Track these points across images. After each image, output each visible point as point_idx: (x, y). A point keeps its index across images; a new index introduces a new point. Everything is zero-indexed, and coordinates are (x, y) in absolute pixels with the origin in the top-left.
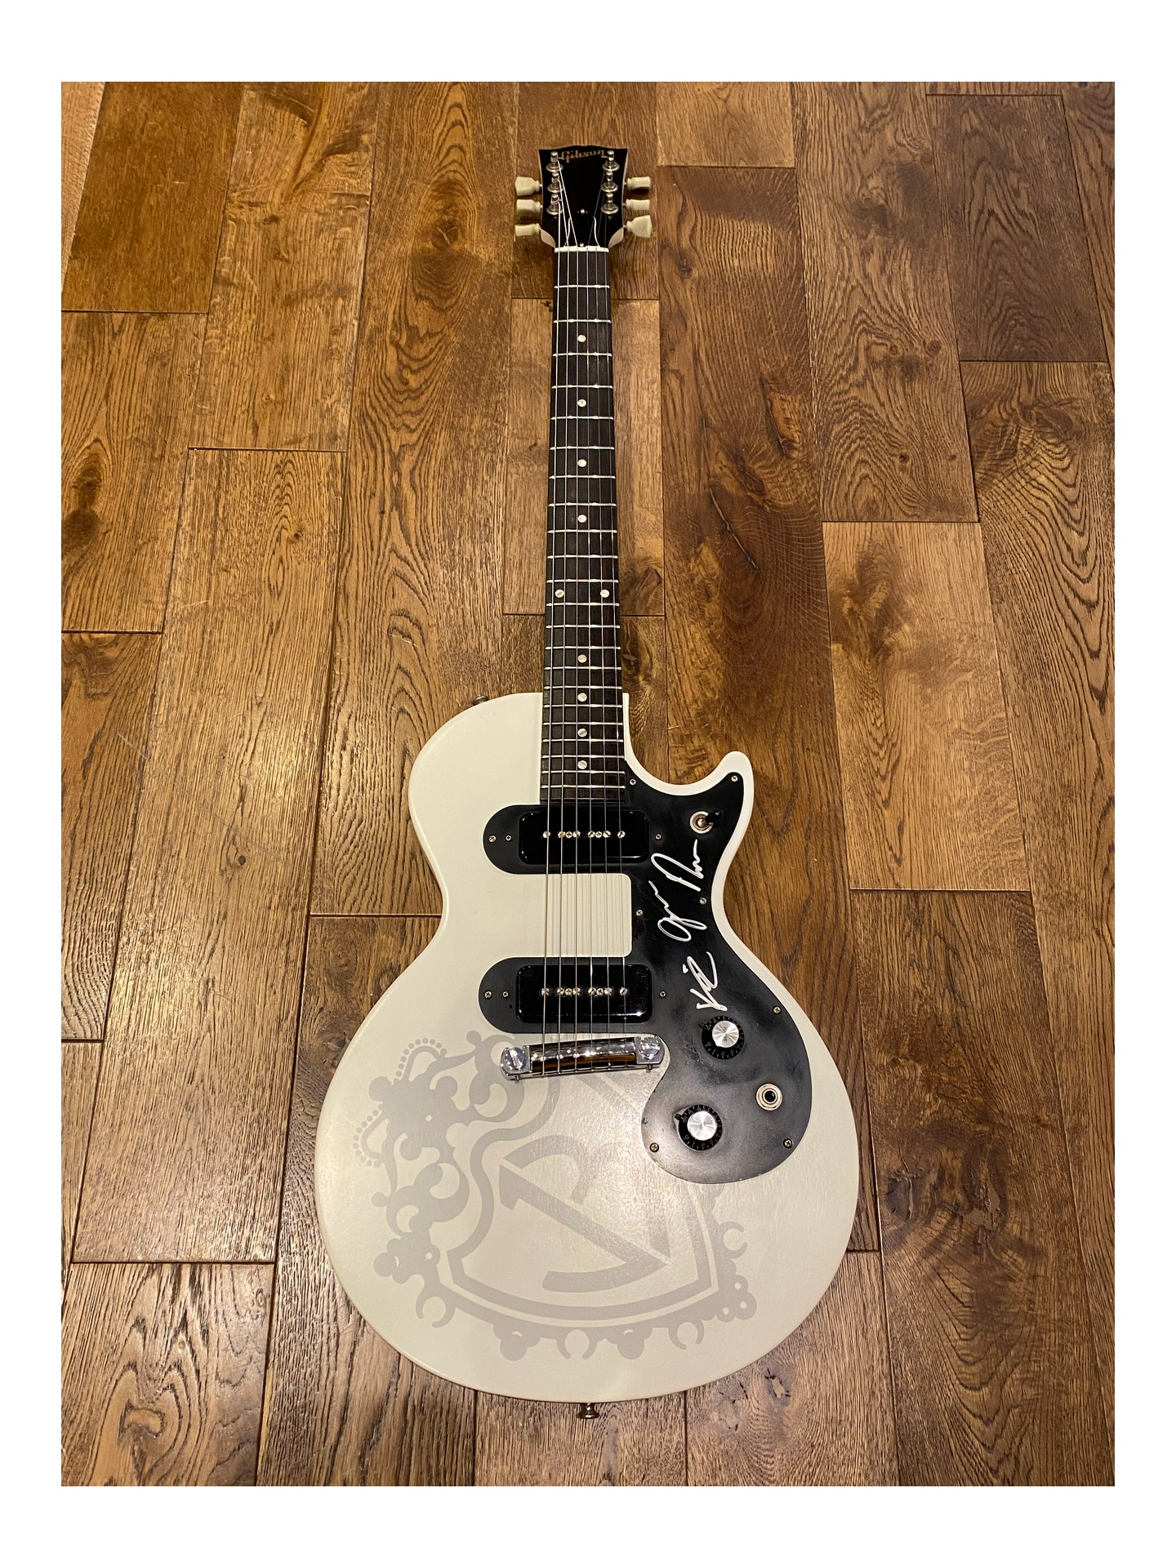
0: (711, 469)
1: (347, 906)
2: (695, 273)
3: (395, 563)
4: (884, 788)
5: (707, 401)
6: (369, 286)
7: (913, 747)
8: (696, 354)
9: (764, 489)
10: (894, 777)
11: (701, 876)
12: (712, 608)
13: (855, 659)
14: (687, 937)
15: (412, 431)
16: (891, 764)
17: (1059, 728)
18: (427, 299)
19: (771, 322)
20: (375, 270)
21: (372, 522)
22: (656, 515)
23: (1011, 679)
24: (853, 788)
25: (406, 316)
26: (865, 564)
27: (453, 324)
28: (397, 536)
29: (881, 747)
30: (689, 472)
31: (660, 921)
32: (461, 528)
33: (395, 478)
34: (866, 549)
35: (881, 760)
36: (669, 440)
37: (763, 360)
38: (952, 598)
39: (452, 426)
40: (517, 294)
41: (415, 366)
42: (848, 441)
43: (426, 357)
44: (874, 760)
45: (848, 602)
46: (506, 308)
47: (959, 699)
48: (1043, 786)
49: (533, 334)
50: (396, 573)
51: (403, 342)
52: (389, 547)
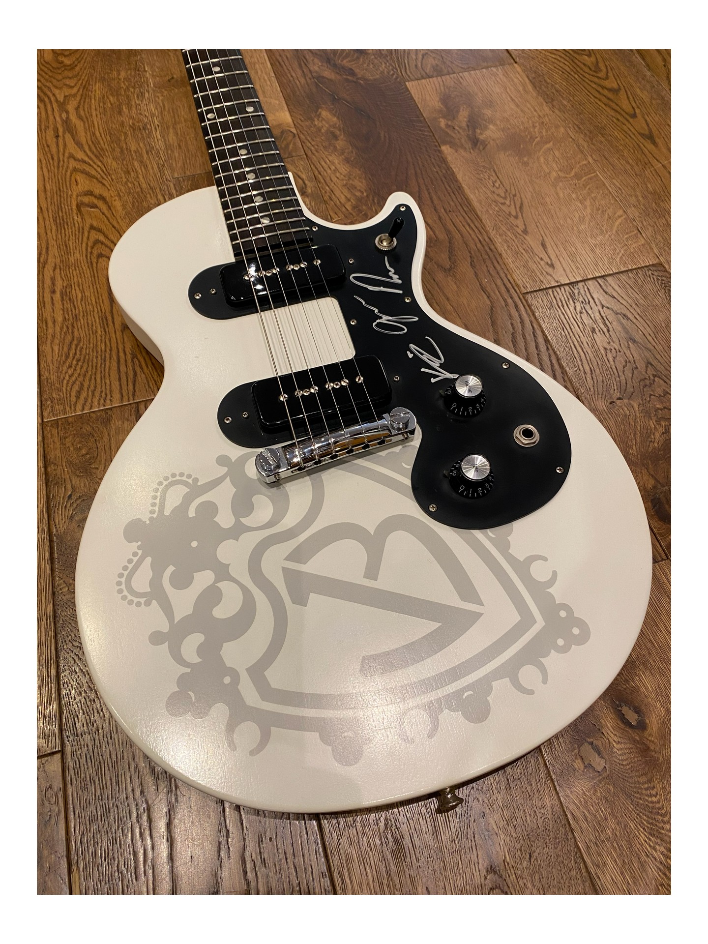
0: (311, 69)
1: (79, 407)
3: (73, 164)
4: (519, 222)
7: (530, 194)
9: (355, 73)
10: (524, 215)
11: (400, 282)
12: (340, 143)
13: (462, 151)
14: (404, 330)
15: (72, 87)
16: (518, 207)
17: (630, 161)
21: (49, 143)
22: (279, 100)
23: (581, 141)
24: (496, 227)
26: (445, 99)
28: (72, 147)
29: (505, 198)
30: (296, 73)
31: (374, 324)
32: (125, 134)
33: (64, 116)
34: (443, 90)
35: (509, 206)
38: (517, 106)
39: (103, 80)
44: (504, 208)
45: (443, 121)
47: (549, 159)
48: (636, 197)
50: (75, 170)
52: (67, 155)
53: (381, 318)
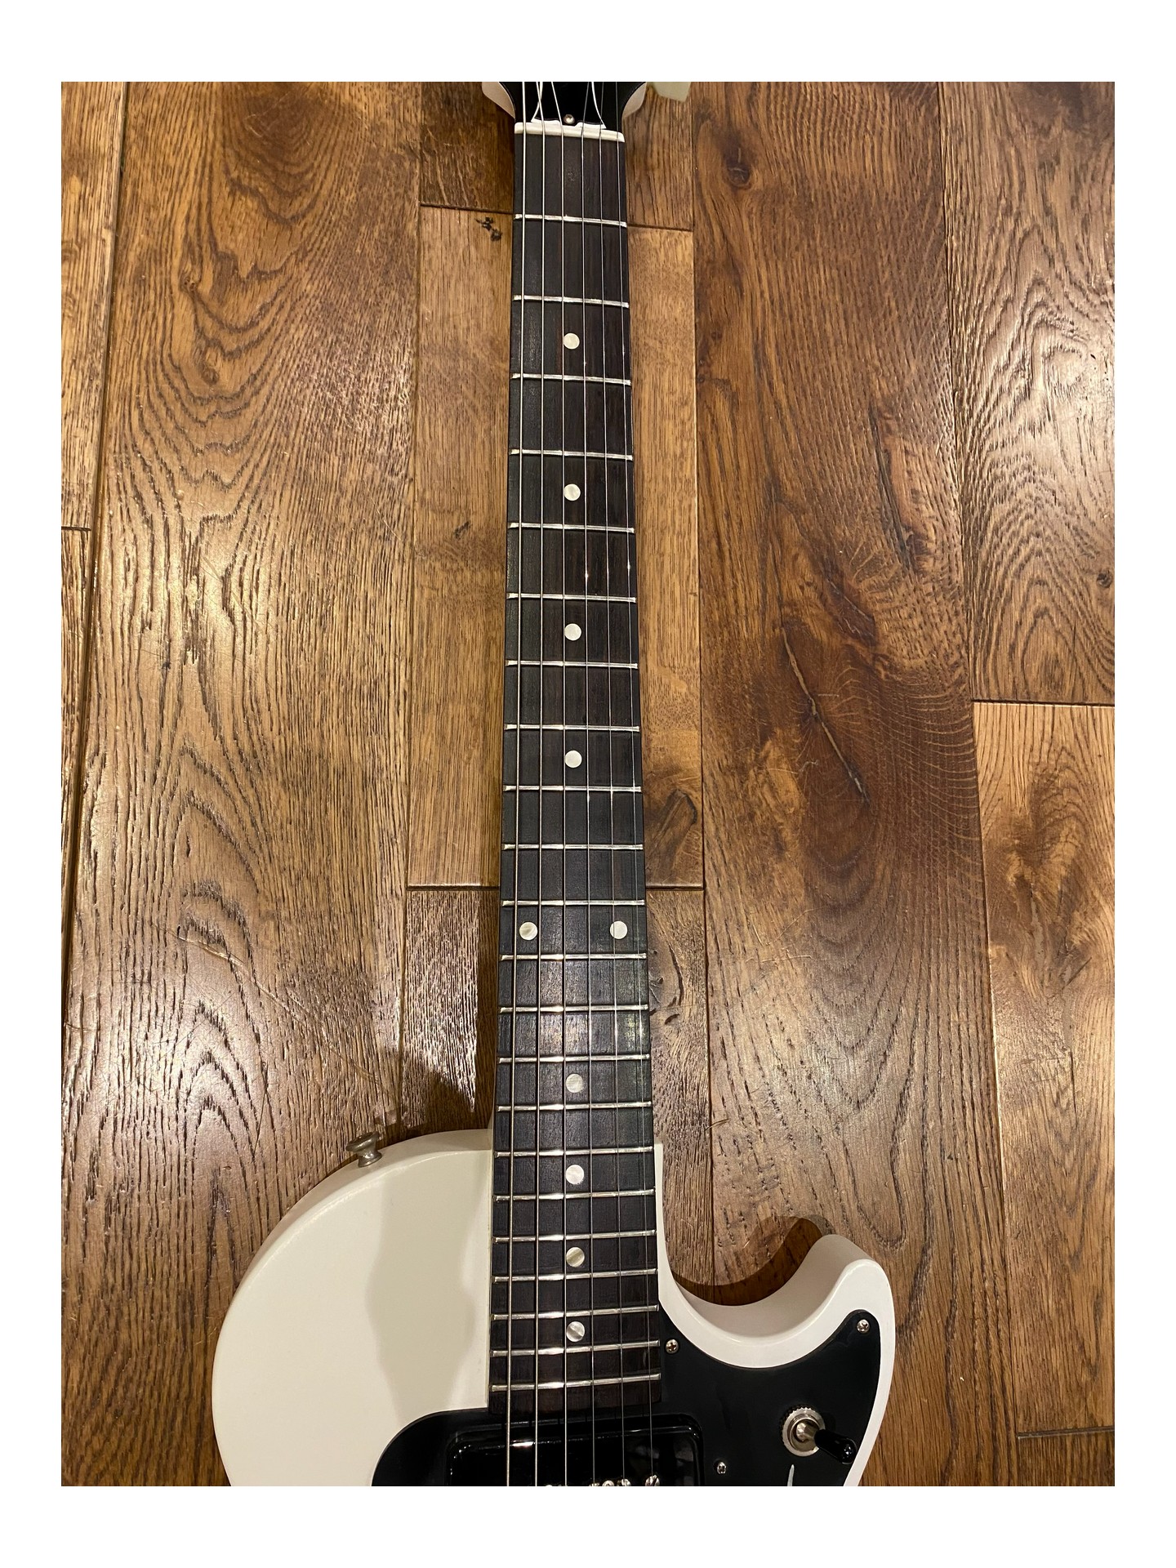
0: (785, 589)
2: (758, 179)
3: (188, 777)
5: (779, 449)
6: (134, 153)
8: (759, 348)
9: (875, 633)
12: (787, 873)
13: (1026, 975)
15: (226, 488)
16: (1083, 1181)
18: (254, 193)
19: (888, 294)
20: (146, 118)
21: (144, 687)
22: (688, 682)
24: (1023, 1232)
25: (211, 229)
26: (1042, 790)
27: (305, 254)
28: (195, 718)
29: (1066, 1148)
30: (747, 593)
32: (325, 702)
33: (192, 595)
34: (1044, 756)
35: (1068, 1174)
36: (711, 526)
37: (877, 370)
39: (302, 481)
40: (430, 198)
41: (230, 343)
42: (1016, 541)
43: (253, 324)
45: (1016, 863)
46: (410, 226)
49: (461, 288)
50: (191, 801)
51: (205, 288)
52: (179, 740)
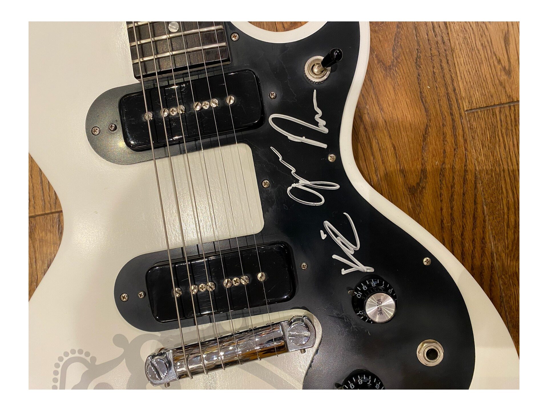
11: (326, 131)
14: (321, 201)
31: (289, 189)
53: (297, 181)
